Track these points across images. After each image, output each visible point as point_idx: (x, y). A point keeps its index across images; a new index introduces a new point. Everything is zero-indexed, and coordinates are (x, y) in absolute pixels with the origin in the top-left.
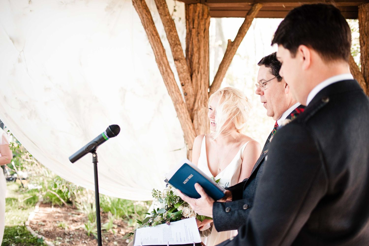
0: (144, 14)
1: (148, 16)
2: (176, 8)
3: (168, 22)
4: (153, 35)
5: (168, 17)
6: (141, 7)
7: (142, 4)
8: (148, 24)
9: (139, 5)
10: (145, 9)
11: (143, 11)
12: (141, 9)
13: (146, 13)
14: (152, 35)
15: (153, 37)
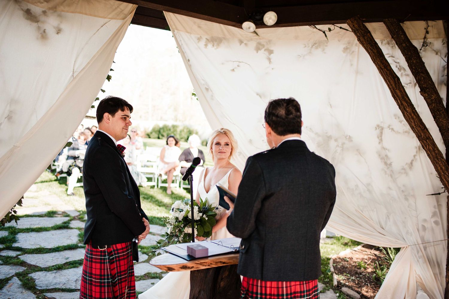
0: (369, 49)
1: (373, 50)
2: (430, 29)
3: (405, 50)
4: (382, 69)
5: (404, 45)
6: (365, 42)
7: (365, 40)
8: (374, 57)
9: (363, 41)
10: (369, 44)
11: (367, 47)
12: (365, 45)
13: (371, 48)
14: (380, 69)
15: (382, 71)
